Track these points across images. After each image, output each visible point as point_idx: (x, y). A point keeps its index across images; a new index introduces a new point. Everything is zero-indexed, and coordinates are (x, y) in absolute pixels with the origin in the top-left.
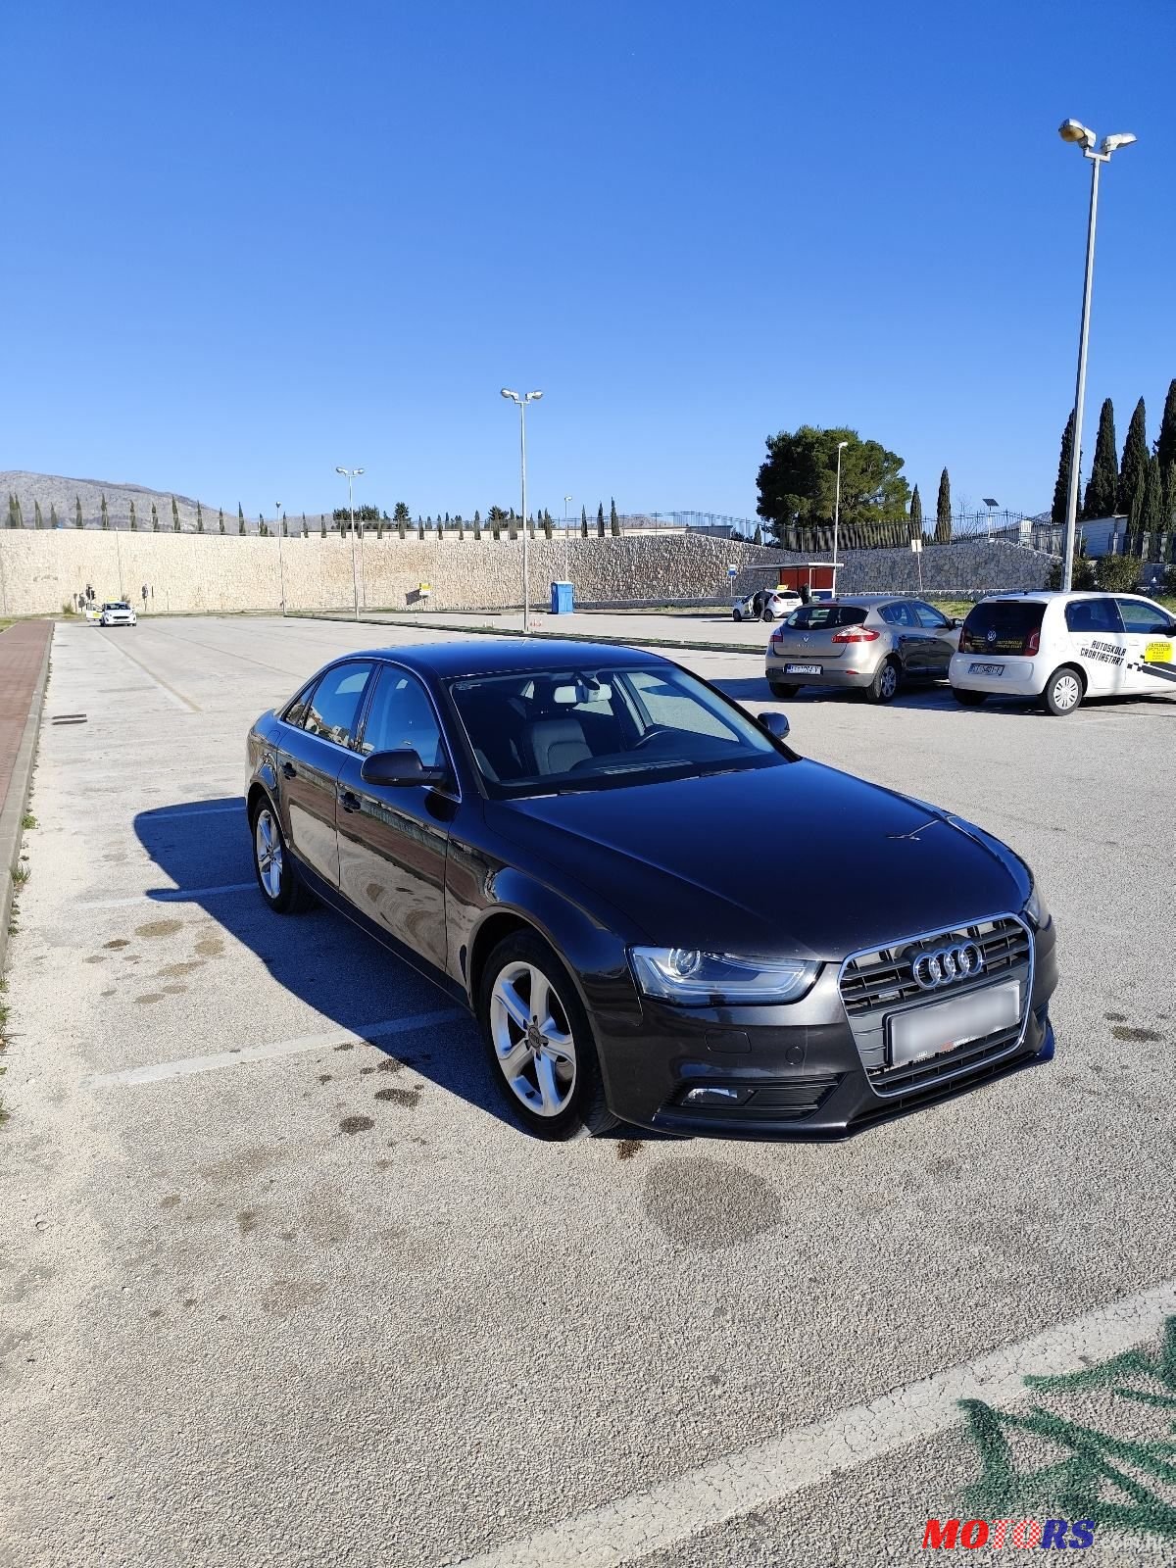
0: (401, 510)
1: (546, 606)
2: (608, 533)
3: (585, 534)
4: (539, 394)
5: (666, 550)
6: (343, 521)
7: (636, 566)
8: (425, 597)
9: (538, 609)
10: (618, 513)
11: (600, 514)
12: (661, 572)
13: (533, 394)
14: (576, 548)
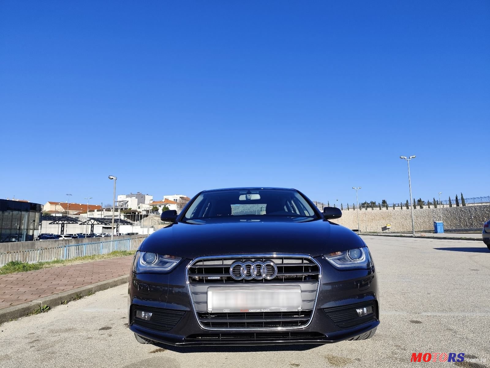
0: (384, 202)
1: (433, 231)
2: (461, 205)
3: (451, 206)
4: (414, 156)
5: (487, 210)
6: (364, 205)
7: (474, 217)
8: (388, 229)
9: (430, 232)
10: (464, 197)
11: (457, 198)
12: (486, 219)
13: (412, 157)
14: (447, 211)
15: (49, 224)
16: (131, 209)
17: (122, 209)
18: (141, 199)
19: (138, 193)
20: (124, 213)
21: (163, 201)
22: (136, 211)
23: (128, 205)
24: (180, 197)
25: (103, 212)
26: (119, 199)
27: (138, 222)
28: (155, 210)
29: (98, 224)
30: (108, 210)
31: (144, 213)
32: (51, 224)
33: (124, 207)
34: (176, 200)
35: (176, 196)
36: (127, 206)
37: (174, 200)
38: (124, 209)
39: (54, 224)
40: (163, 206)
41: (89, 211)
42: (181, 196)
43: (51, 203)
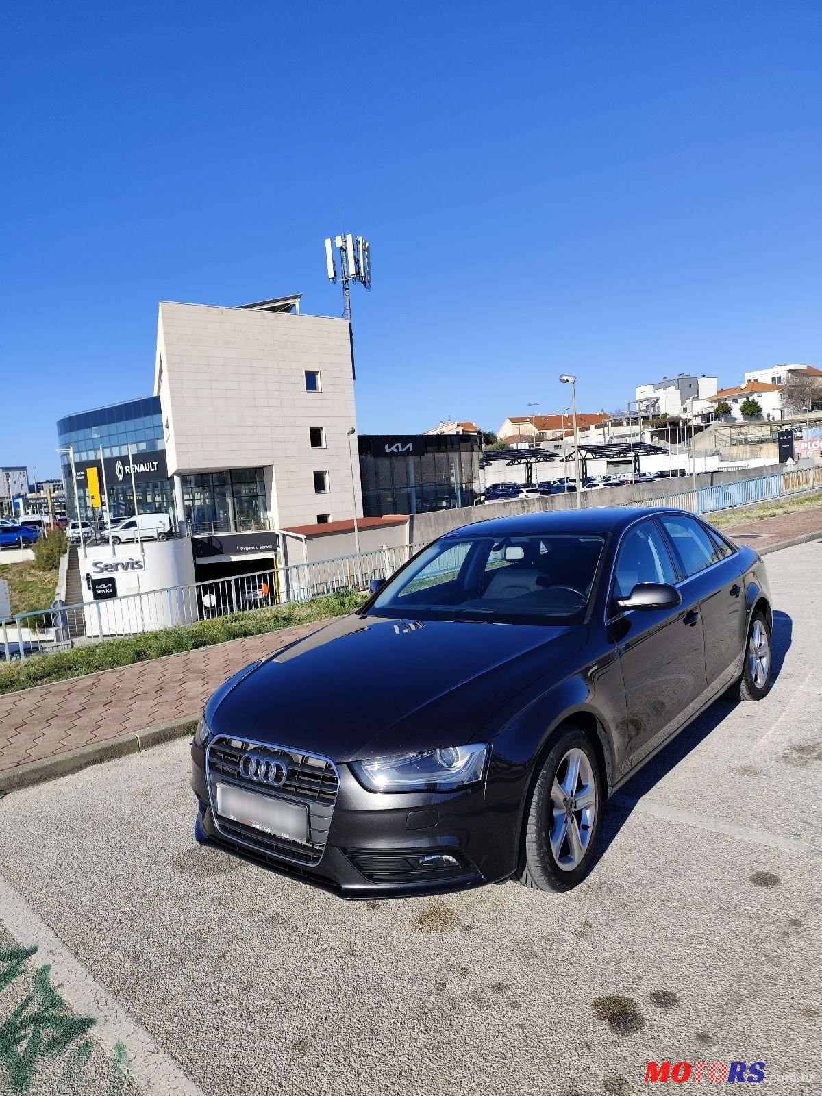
15: (507, 465)
16: (666, 414)
17: (646, 418)
18: (689, 388)
19: (681, 377)
20: (653, 427)
21: (743, 386)
22: (679, 419)
23: (659, 408)
24: (790, 371)
25: (606, 429)
26: (639, 397)
27: (683, 445)
28: (723, 411)
29: (595, 458)
30: (618, 423)
31: (698, 422)
32: (508, 465)
33: (652, 411)
34: (779, 378)
35: (777, 369)
36: (658, 410)
37: (773, 379)
38: (651, 418)
39: (514, 464)
40: (741, 401)
41: (580, 429)
42: (792, 367)
43: (513, 420)
